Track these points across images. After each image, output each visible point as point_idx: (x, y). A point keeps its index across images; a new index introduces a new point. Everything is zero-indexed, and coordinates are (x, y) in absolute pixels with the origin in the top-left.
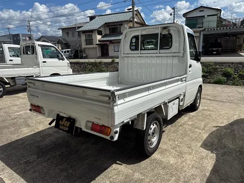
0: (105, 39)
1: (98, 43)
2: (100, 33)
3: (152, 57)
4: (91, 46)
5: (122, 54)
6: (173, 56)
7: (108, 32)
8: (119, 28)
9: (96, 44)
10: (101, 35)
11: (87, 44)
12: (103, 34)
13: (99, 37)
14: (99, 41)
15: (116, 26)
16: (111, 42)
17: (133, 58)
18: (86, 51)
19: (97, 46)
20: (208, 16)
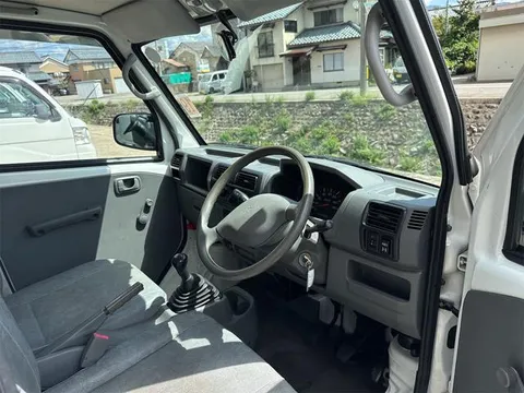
0: (302, 41)
1: (286, 51)
2: (291, 27)
4: (270, 61)
7: (311, 25)
8: (338, 13)
9: (281, 56)
10: (296, 31)
11: (260, 57)
12: (300, 28)
13: (289, 38)
14: (289, 47)
15: (331, 8)
16: (317, 47)
18: (260, 73)
19: (282, 60)
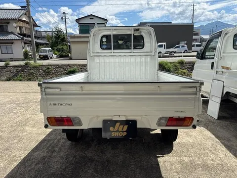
3: (125, 56)
5: (91, 52)
6: (146, 55)
8: (5, 27)
17: (105, 57)
20: (98, 24)
